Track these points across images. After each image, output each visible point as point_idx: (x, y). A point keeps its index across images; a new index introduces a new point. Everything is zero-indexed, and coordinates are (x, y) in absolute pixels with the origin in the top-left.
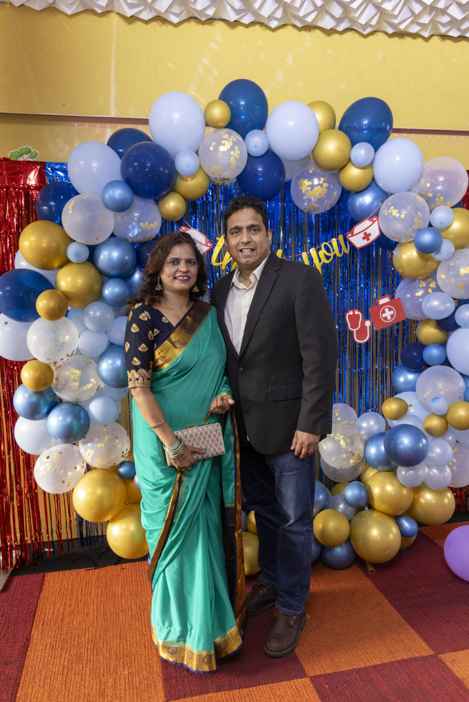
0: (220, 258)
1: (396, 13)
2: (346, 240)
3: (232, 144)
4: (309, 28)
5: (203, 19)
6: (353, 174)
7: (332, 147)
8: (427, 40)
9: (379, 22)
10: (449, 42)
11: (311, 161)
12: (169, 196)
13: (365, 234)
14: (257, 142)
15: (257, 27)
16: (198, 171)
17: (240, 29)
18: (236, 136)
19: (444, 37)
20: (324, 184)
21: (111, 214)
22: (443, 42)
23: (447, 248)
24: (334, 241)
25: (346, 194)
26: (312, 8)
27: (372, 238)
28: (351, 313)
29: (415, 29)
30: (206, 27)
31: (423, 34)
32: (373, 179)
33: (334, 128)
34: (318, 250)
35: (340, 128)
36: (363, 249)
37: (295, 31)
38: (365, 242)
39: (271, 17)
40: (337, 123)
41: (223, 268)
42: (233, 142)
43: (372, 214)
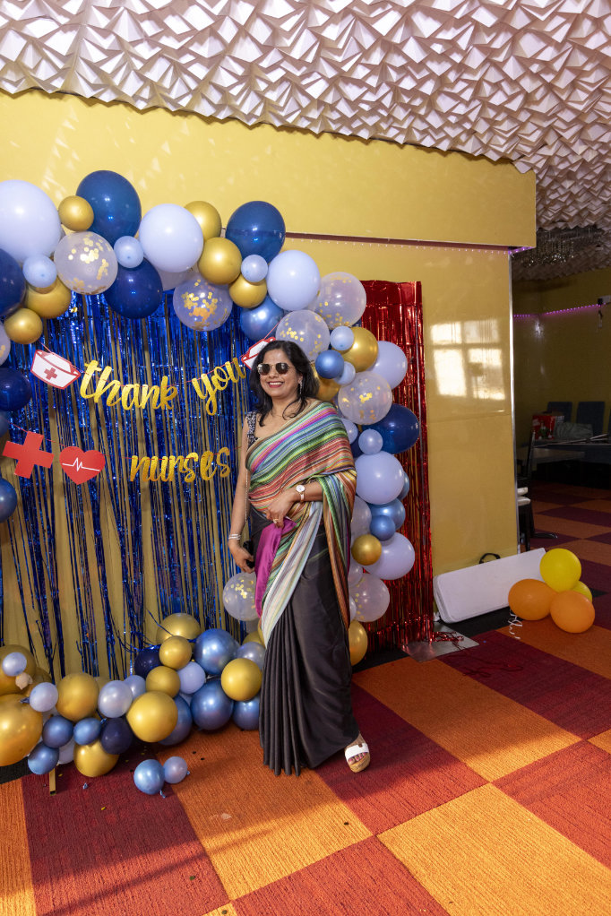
0: (91, 389)
1: (282, 104)
3: (97, 254)
4: (185, 113)
5: (50, 92)
6: (244, 289)
7: (220, 257)
8: (318, 136)
9: (263, 113)
10: (341, 140)
11: (195, 274)
12: (17, 313)
14: (129, 251)
15: (121, 106)
16: (55, 283)
17: (99, 107)
18: (101, 242)
19: (336, 134)
20: (213, 300)
22: (335, 140)
23: (349, 371)
24: (228, 365)
25: (237, 311)
26: (185, 91)
29: (304, 124)
30: (55, 102)
31: (312, 129)
32: (268, 294)
33: (219, 236)
34: (210, 376)
35: (228, 237)
37: (169, 115)
39: (136, 97)
40: (225, 225)
41: (96, 400)
42: (100, 252)
43: (269, 334)
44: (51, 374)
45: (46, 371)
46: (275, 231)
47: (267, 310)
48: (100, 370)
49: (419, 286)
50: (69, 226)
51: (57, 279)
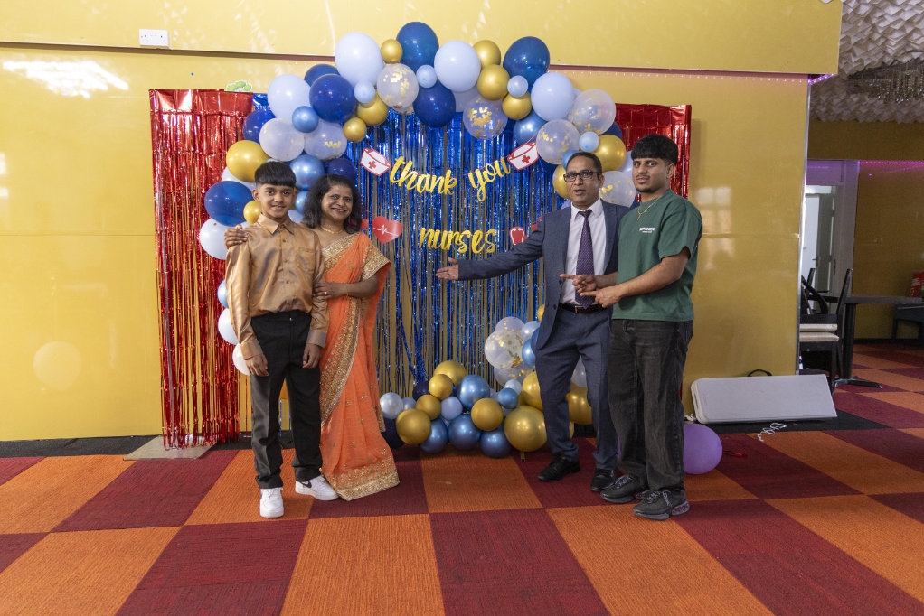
0: (396, 177)
2: (507, 162)
3: (401, 76)
6: (513, 104)
7: (492, 80)
11: (475, 88)
12: (351, 120)
13: (525, 157)
14: (425, 75)
16: (376, 99)
18: (406, 70)
20: (489, 113)
21: (301, 135)
24: (496, 163)
25: (512, 124)
27: (531, 161)
28: (515, 230)
32: (532, 110)
33: (499, 64)
34: (482, 171)
35: (504, 66)
36: (521, 171)
38: (525, 165)
40: (503, 57)
41: (400, 185)
42: (403, 75)
43: (531, 140)
44: (372, 165)
45: (370, 163)
47: (533, 123)
48: (404, 163)
49: (689, 108)
50: (387, 61)
51: (377, 97)
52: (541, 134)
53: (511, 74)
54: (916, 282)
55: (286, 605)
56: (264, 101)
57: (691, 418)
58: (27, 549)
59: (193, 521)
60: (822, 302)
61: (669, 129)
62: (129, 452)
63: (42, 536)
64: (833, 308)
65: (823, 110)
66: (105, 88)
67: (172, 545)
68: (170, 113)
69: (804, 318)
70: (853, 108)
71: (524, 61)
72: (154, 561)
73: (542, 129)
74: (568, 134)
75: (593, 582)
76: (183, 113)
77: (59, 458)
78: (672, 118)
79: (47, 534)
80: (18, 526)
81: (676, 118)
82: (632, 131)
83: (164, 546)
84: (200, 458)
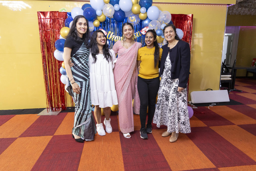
0: (109, 37)
2: (140, 33)
3: (109, 8)
6: (142, 16)
7: (136, 8)
11: (131, 11)
12: (95, 21)
13: (145, 31)
14: (116, 7)
20: (135, 18)
24: (137, 33)
25: (141, 21)
32: (148, 17)
33: (138, 3)
35: (139, 4)
38: (145, 33)
40: (139, 1)
41: (110, 39)
42: (110, 7)
43: (147, 26)
46: (150, 2)
47: (148, 21)
48: (111, 33)
49: (192, 15)
50: (105, 3)
51: (102, 13)
52: (150, 24)
53: (141, 7)
54: (254, 61)
55: (81, 159)
56: (70, 15)
57: (190, 102)
58: (12, 143)
59: (56, 134)
60: (227, 69)
61: (186, 21)
62: (38, 113)
63: (16, 139)
64: (230, 70)
65: (231, 12)
66: (25, 8)
67: (51, 142)
68: (43, 19)
69: (222, 74)
70: (239, 11)
71: (145, 2)
72: (46, 146)
73: (150, 23)
74: (158, 24)
75: (162, 152)
76: (47, 18)
77: (20, 115)
78: (188, 18)
79: (17, 138)
80: (9, 136)
81: (189, 18)
82: (176, 22)
83: (49, 142)
84: (57, 115)
